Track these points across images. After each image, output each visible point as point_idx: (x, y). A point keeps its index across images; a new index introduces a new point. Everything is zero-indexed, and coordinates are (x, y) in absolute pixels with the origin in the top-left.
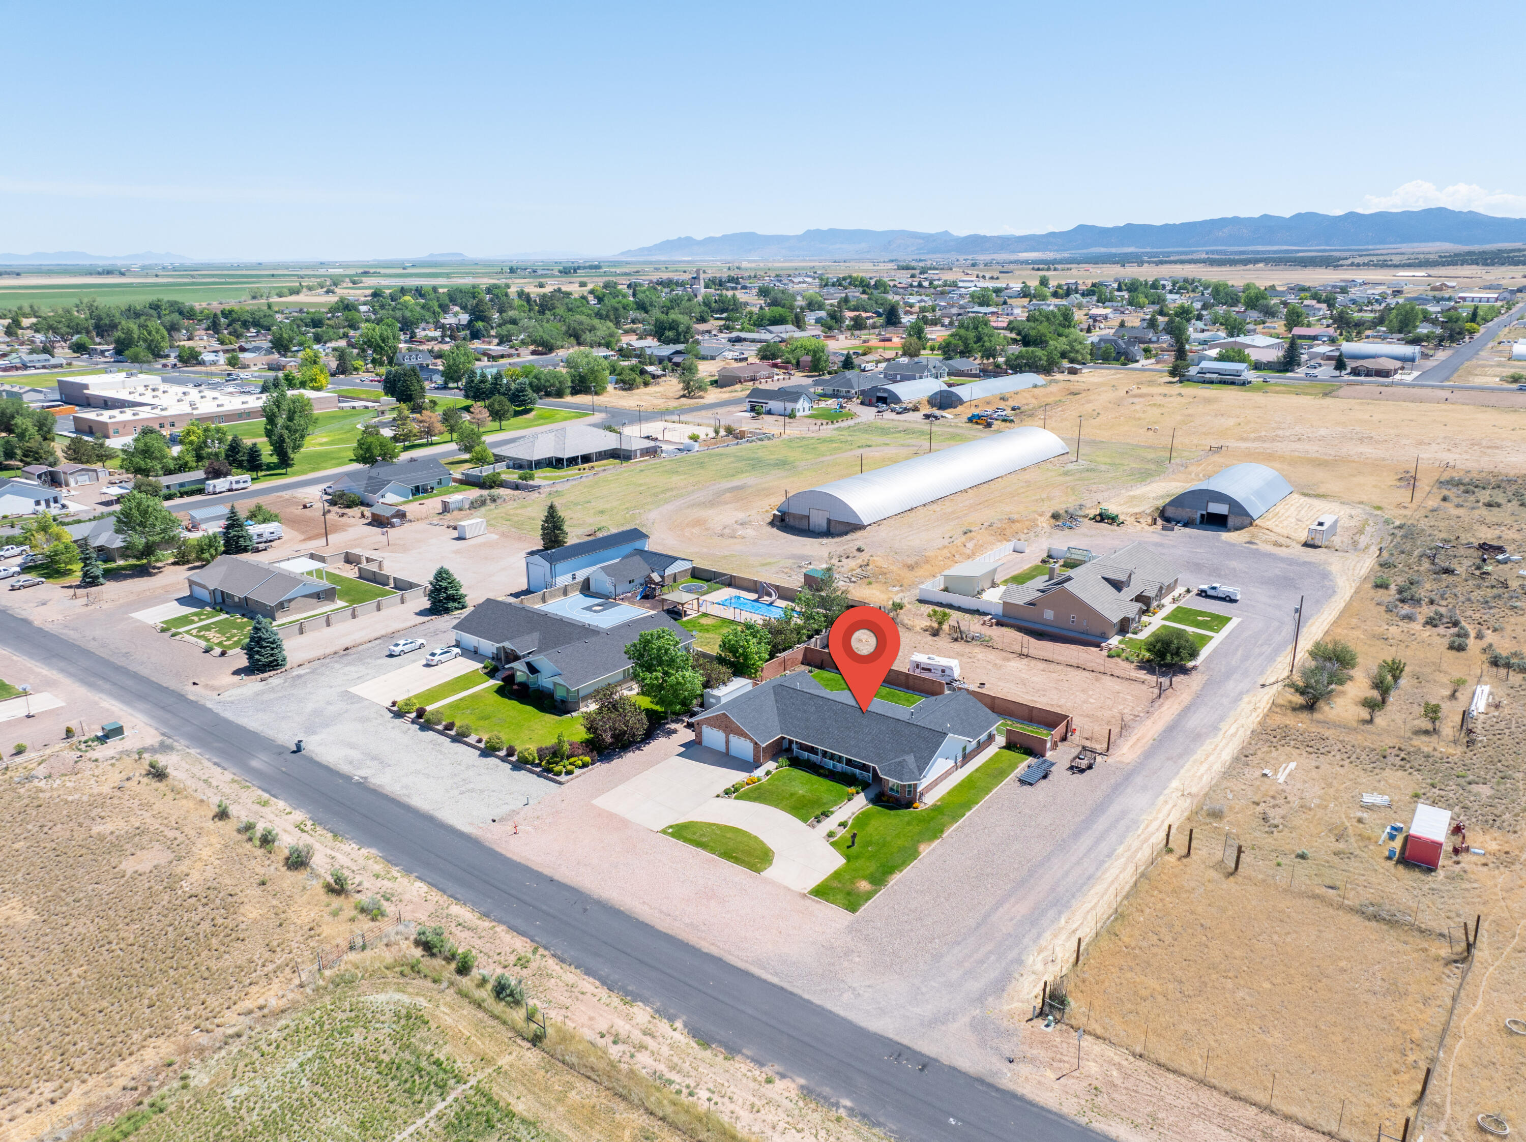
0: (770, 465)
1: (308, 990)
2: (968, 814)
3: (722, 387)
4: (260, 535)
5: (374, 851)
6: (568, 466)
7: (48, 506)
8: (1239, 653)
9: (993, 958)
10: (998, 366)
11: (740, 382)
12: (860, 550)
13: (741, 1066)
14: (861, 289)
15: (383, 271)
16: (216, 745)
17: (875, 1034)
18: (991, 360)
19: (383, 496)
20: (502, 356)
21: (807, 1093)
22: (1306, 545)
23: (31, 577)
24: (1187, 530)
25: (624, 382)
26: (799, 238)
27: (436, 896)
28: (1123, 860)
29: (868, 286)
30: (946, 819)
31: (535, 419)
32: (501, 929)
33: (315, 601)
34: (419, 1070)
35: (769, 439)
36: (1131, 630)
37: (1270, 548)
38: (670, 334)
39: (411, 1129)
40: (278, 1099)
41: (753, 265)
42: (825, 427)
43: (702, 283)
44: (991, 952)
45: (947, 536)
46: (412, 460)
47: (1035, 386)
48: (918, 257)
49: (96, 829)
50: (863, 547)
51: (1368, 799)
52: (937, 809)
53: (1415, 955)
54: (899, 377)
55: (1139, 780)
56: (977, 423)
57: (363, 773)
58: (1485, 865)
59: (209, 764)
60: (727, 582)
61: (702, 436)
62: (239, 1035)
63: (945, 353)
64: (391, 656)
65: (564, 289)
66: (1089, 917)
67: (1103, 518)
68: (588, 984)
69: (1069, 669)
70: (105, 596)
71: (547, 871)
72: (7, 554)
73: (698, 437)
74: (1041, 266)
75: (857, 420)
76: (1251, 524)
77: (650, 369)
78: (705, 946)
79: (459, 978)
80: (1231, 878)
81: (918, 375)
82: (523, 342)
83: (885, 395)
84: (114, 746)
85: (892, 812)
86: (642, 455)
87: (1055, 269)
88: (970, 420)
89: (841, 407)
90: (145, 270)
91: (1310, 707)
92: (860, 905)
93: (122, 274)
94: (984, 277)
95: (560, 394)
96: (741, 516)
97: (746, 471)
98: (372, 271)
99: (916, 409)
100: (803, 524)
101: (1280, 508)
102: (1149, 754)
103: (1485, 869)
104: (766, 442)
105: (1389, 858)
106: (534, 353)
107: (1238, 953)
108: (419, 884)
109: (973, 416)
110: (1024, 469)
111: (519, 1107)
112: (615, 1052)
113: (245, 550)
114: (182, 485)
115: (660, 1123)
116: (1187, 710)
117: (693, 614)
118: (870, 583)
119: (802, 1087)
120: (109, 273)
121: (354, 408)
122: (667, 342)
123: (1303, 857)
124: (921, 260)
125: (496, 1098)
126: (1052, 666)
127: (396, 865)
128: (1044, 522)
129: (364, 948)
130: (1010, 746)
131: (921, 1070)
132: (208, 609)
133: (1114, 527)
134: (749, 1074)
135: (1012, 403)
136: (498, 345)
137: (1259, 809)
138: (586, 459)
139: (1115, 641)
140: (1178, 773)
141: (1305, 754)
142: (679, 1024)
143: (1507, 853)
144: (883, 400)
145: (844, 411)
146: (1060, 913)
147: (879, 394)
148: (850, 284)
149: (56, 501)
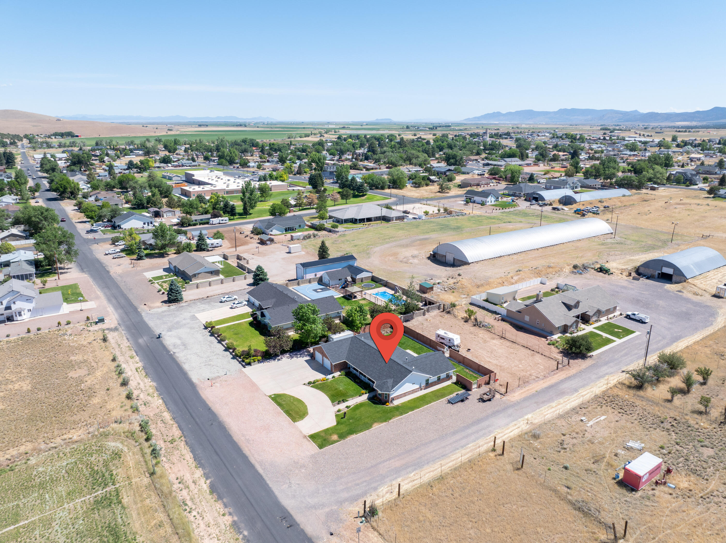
0: (451, 229)
1: (90, 435)
2: (410, 413)
3: (461, 188)
4: (212, 244)
5: (155, 384)
6: (360, 222)
7: (148, 225)
8: (624, 352)
9: (365, 484)
10: (611, 184)
11: (471, 186)
12: (459, 275)
13: (219, 506)
14: (570, 140)
15: (351, 127)
16: (133, 331)
17: (283, 506)
18: (609, 180)
19: (271, 231)
20: (372, 169)
21: (234, 525)
22: (715, 296)
23: (123, 254)
24: (648, 281)
25: (416, 184)
26: (555, 113)
27: (163, 407)
28: (468, 450)
29: (575, 139)
30: (398, 413)
31: (365, 199)
32: (175, 425)
33: (210, 275)
34: (103, 476)
35: (463, 215)
36: (569, 332)
37: (690, 296)
38: (452, 161)
39: (83, 499)
40: (51, 475)
41: (528, 126)
42: (498, 211)
43: (488, 135)
44: (365, 481)
45: (506, 272)
46: (294, 215)
47: (624, 196)
48: (616, 124)
49: (72, 358)
50: (461, 273)
51: (631, 444)
52: (397, 408)
53: (587, 535)
54: (552, 187)
55: (510, 411)
56: (578, 214)
57: (175, 351)
58: (671, 494)
59: (125, 338)
60: (385, 284)
61: (431, 212)
62: (56, 448)
63: (585, 176)
64: (221, 302)
65: (422, 137)
66: (427, 475)
67: (602, 270)
68: (189, 456)
69: (522, 348)
70: (141, 265)
71: (210, 405)
72: (120, 244)
73: (428, 212)
74: (681, 130)
75: (516, 208)
76: (685, 281)
77: (432, 178)
78: (246, 451)
79: (144, 442)
80: (516, 472)
81: (562, 187)
82: (385, 163)
83: (537, 196)
84: (100, 325)
85: (374, 405)
86: (396, 220)
87: (689, 132)
88: (575, 212)
89: (513, 201)
90: (256, 125)
91: (640, 387)
92: (325, 446)
93: (245, 126)
94: (644, 135)
95: (383, 188)
96: (416, 252)
97: (437, 231)
98: (346, 126)
99: (551, 204)
100: (443, 260)
101: (710, 274)
102: (526, 399)
103: (670, 496)
104: (460, 217)
105: (614, 479)
106: (387, 168)
107: (487, 510)
108: (161, 401)
109: (577, 210)
110: (580, 240)
111: (125, 501)
112: (176, 486)
113: (204, 250)
114: (201, 220)
115: (169, 521)
116: (569, 378)
117: (359, 297)
118: (453, 292)
119: (234, 521)
120: (241, 125)
121: (294, 190)
122: (449, 164)
123: (566, 468)
124: (618, 125)
125: (120, 494)
126: (514, 345)
127: (158, 391)
128: (568, 269)
129: (120, 423)
130: (456, 383)
131: (288, 527)
132: (172, 274)
133: (606, 275)
134: (219, 510)
135: (605, 204)
136: (374, 163)
137: (563, 438)
138: (369, 220)
139: (556, 337)
140: (535, 411)
141: (616, 412)
142: (208, 482)
143: (690, 490)
144: (536, 199)
145: (513, 203)
146: (415, 469)
147: (534, 196)
148: (566, 137)
149: (151, 223)
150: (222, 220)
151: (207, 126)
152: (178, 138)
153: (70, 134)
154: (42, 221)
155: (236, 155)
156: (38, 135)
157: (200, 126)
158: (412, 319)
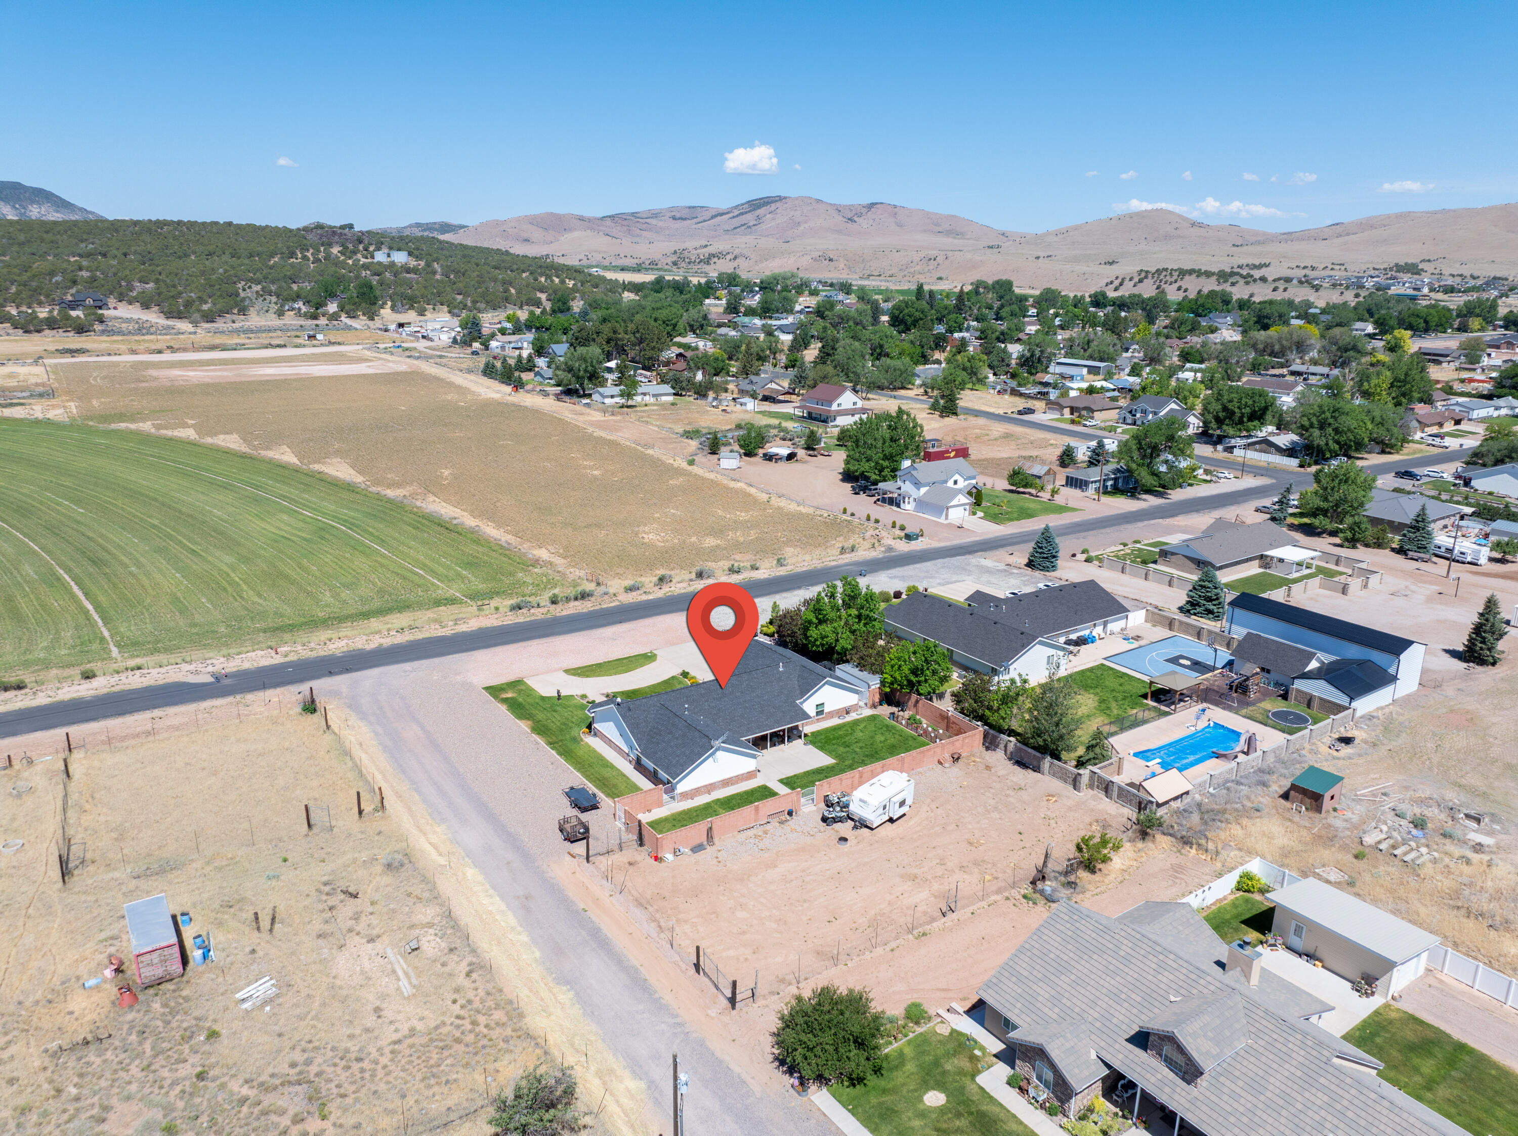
123: (272, 877)
158: (1037, 769)
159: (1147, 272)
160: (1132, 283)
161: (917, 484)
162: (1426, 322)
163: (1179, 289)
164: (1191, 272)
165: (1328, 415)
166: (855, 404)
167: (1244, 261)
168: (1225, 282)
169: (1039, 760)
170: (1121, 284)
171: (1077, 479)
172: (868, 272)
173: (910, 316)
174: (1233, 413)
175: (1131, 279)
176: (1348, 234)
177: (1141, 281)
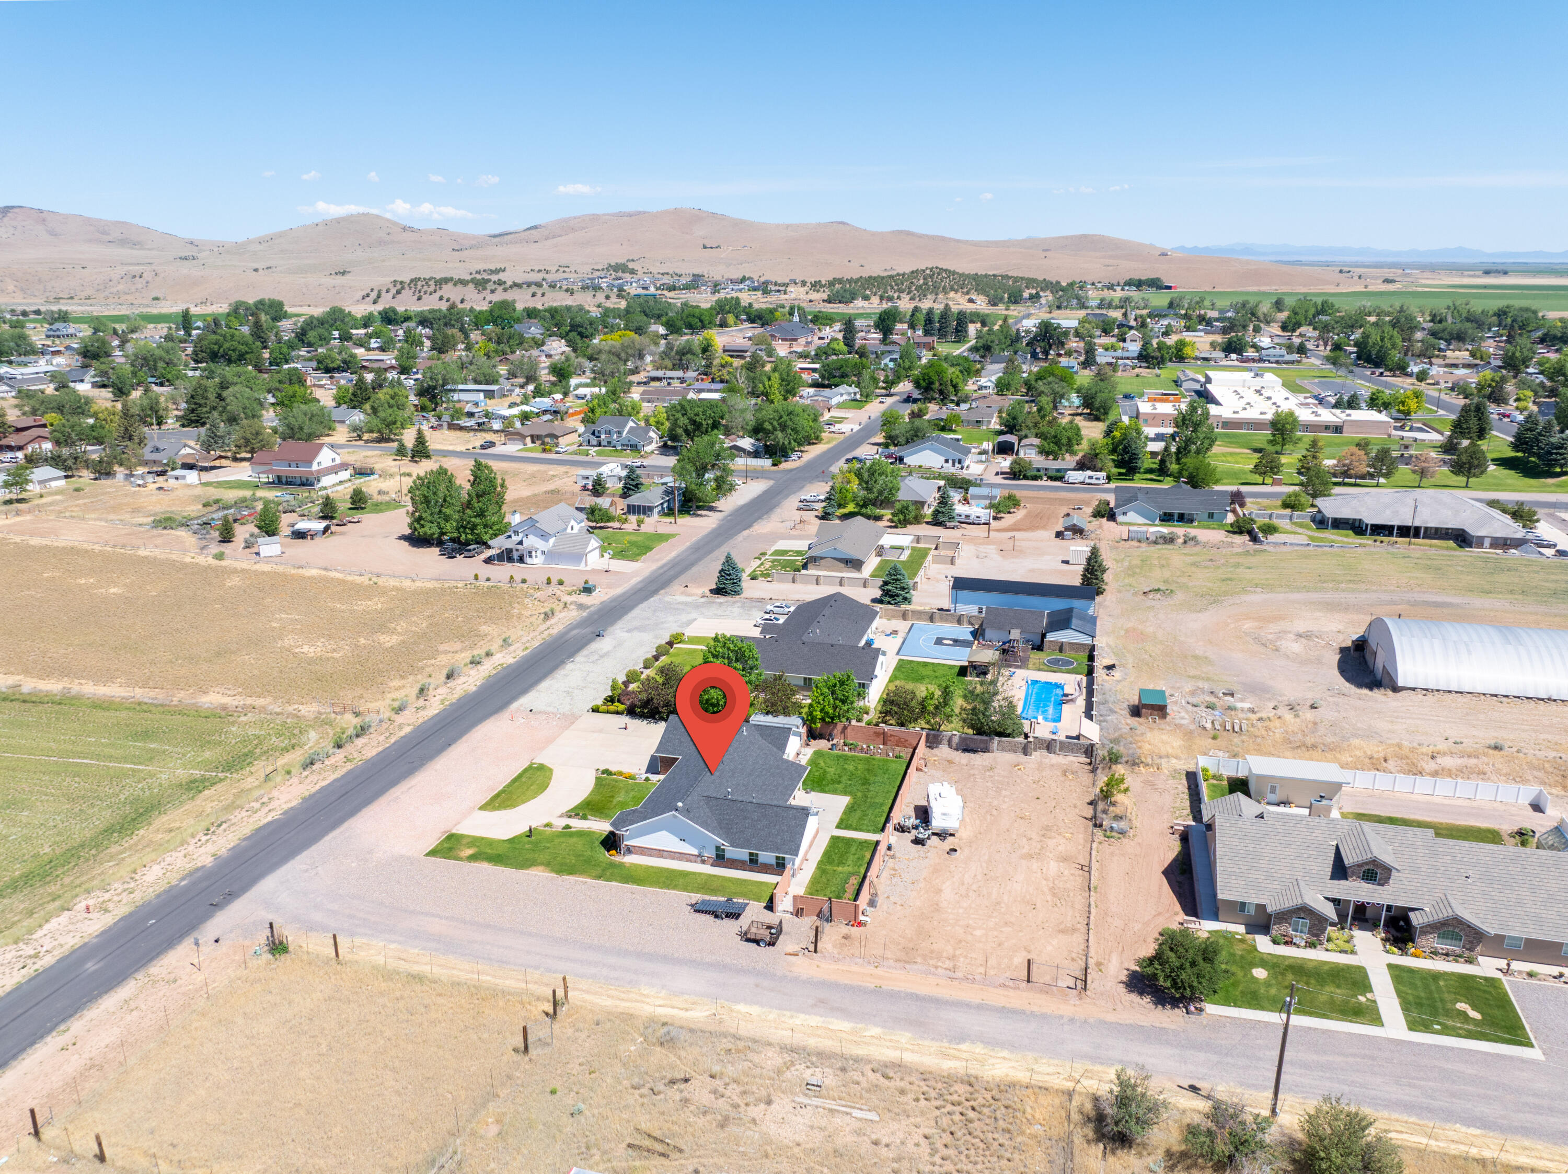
4: (967, 516)
6: (1375, 534)
12: (1313, 705)
60: (1092, 669)
92: (435, 855)
100: (1372, 662)
131: (212, 904)
138: (1408, 532)
149: (960, 462)
150: (1090, 477)
151: (1505, 273)
152: (1331, 300)
153: (1156, 284)
154: (775, 429)
155: (1394, 346)
156: (1093, 284)
157: (1487, 273)
158: (986, 750)
159: (401, 282)
160: (390, 295)
161: (544, 536)
162: (701, 321)
163: (441, 299)
164: (446, 280)
165: (785, 418)
166: (333, 460)
167: (481, 267)
168: (485, 289)
169: (985, 742)
170: (379, 296)
171: (639, 507)
172: (54, 295)
173: (234, 350)
174: (701, 424)
175: (388, 291)
176: (554, 237)
177: (398, 292)
